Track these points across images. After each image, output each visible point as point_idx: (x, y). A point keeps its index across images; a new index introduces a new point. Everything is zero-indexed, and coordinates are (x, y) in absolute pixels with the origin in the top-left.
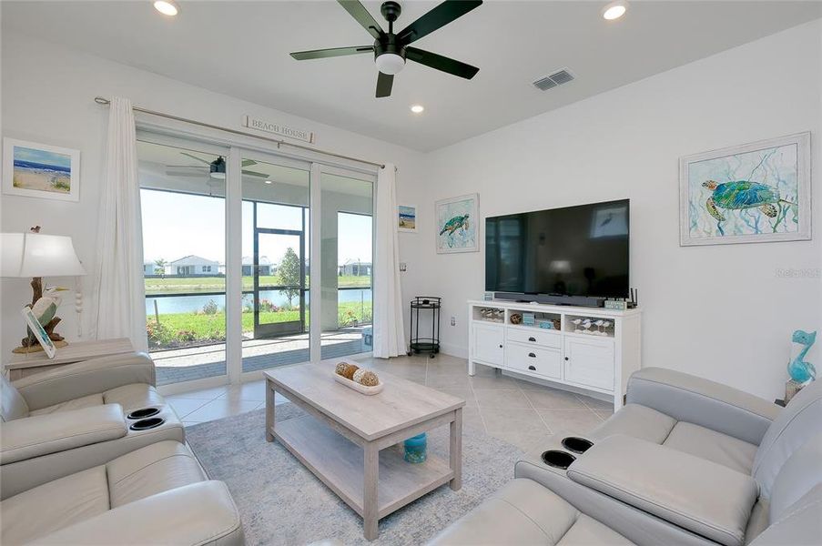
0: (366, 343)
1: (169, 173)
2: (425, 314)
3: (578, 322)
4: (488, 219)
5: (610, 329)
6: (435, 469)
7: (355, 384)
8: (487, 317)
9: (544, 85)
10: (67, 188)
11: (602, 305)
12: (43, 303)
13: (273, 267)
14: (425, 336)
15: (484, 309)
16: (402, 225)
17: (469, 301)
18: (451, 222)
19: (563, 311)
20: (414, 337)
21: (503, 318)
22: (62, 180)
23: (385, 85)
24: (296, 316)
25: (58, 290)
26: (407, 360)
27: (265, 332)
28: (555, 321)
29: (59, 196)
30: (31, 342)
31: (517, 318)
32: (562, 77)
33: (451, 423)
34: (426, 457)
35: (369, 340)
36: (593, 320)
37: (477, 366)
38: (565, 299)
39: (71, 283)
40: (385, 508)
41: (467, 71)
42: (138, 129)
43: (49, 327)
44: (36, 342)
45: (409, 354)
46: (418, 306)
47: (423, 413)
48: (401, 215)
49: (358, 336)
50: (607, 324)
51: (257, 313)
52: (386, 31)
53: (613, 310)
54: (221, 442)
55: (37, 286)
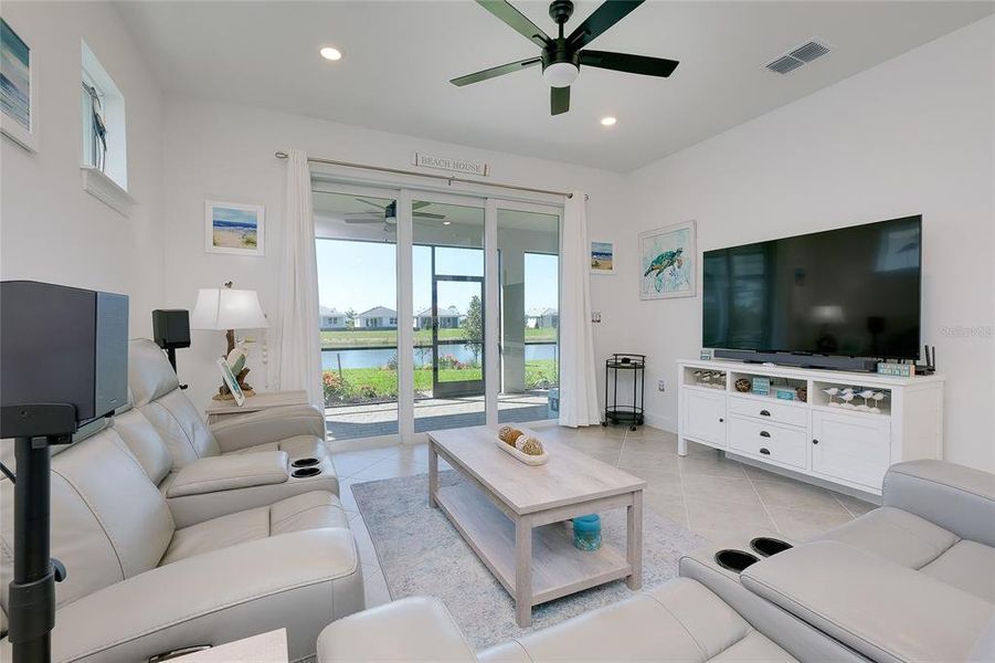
0: (553, 409)
1: (347, 221)
2: (626, 375)
3: (833, 391)
4: (707, 255)
5: (884, 402)
6: (609, 561)
7: (516, 452)
8: (703, 382)
9: (782, 66)
10: (254, 243)
11: (875, 370)
12: (235, 354)
13: (462, 319)
14: (625, 403)
15: (700, 371)
16: (595, 265)
17: (679, 360)
18: (659, 260)
19: (811, 376)
20: (611, 403)
21: (724, 384)
22: (250, 236)
23: (560, 99)
24: (477, 375)
25: (246, 342)
26: (601, 432)
27: (445, 391)
28: (800, 390)
29: (249, 251)
30: (225, 391)
31: (744, 384)
32: (810, 52)
33: (629, 507)
34: (599, 546)
35: (555, 405)
36: (858, 389)
37: (691, 445)
38: (818, 359)
39: (257, 336)
40: (541, 594)
41: (663, 68)
42: (313, 180)
43: (240, 376)
44: (229, 392)
45: (604, 425)
46: (616, 366)
47: (588, 490)
48: (593, 254)
49: (544, 400)
50: (879, 396)
51: (435, 370)
52: (554, 35)
53: (893, 377)
54: (386, 502)
55: (230, 336)
